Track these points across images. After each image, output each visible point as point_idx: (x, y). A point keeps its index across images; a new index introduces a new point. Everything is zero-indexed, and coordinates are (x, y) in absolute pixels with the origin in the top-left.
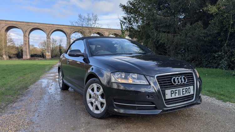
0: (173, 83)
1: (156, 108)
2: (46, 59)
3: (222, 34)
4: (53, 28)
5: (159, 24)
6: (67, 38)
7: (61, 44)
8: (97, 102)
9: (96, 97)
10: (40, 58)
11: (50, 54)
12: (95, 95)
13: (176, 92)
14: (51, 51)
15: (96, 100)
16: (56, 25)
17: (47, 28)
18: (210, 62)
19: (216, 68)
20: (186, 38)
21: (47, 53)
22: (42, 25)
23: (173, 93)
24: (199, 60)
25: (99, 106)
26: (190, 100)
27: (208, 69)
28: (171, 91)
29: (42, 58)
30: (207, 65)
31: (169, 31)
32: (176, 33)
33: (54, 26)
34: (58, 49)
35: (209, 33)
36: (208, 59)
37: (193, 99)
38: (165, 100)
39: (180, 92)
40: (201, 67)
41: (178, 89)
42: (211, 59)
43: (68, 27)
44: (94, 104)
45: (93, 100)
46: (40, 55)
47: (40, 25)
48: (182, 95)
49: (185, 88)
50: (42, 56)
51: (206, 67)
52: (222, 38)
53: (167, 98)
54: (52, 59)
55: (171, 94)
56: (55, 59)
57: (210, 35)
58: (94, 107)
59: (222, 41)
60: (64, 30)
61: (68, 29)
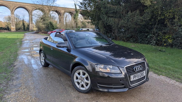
0: (135, 70)
1: (125, 87)
2: (11, 32)
3: (153, 20)
4: (16, 5)
5: (109, 11)
6: (29, 14)
7: (24, 19)
8: (82, 82)
9: (82, 79)
10: (5, 31)
11: (14, 27)
12: (81, 78)
13: (136, 76)
14: (15, 25)
15: (82, 81)
16: (19, 3)
17: (11, 5)
18: (143, 39)
19: (147, 44)
20: (128, 22)
21: (12, 27)
22: (6, 2)
23: (135, 77)
24: (135, 37)
25: (85, 85)
26: (143, 79)
27: (142, 45)
28: (134, 76)
29: (8, 31)
30: (141, 41)
31: (116, 16)
32: (121, 18)
33: (17, 3)
34: (22, 23)
35: (144, 20)
36: (142, 38)
37: (144, 79)
38: (130, 82)
39: (139, 76)
40: (137, 43)
41: (137, 74)
42: (144, 38)
43: (30, 5)
44: (80, 84)
45: (80, 81)
46: (6, 28)
47: (4, 2)
48: (139, 78)
49: (141, 73)
50: (8, 29)
51: (140, 43)
52: (152, 23)
53: (131, 80)
54: (16, 32)
55: (134, 77)
56: (19, 32)
57: (145, 21)
58: (81, 86)
59: (152, 25)
60: (26, 7)
61: (30, 6)
